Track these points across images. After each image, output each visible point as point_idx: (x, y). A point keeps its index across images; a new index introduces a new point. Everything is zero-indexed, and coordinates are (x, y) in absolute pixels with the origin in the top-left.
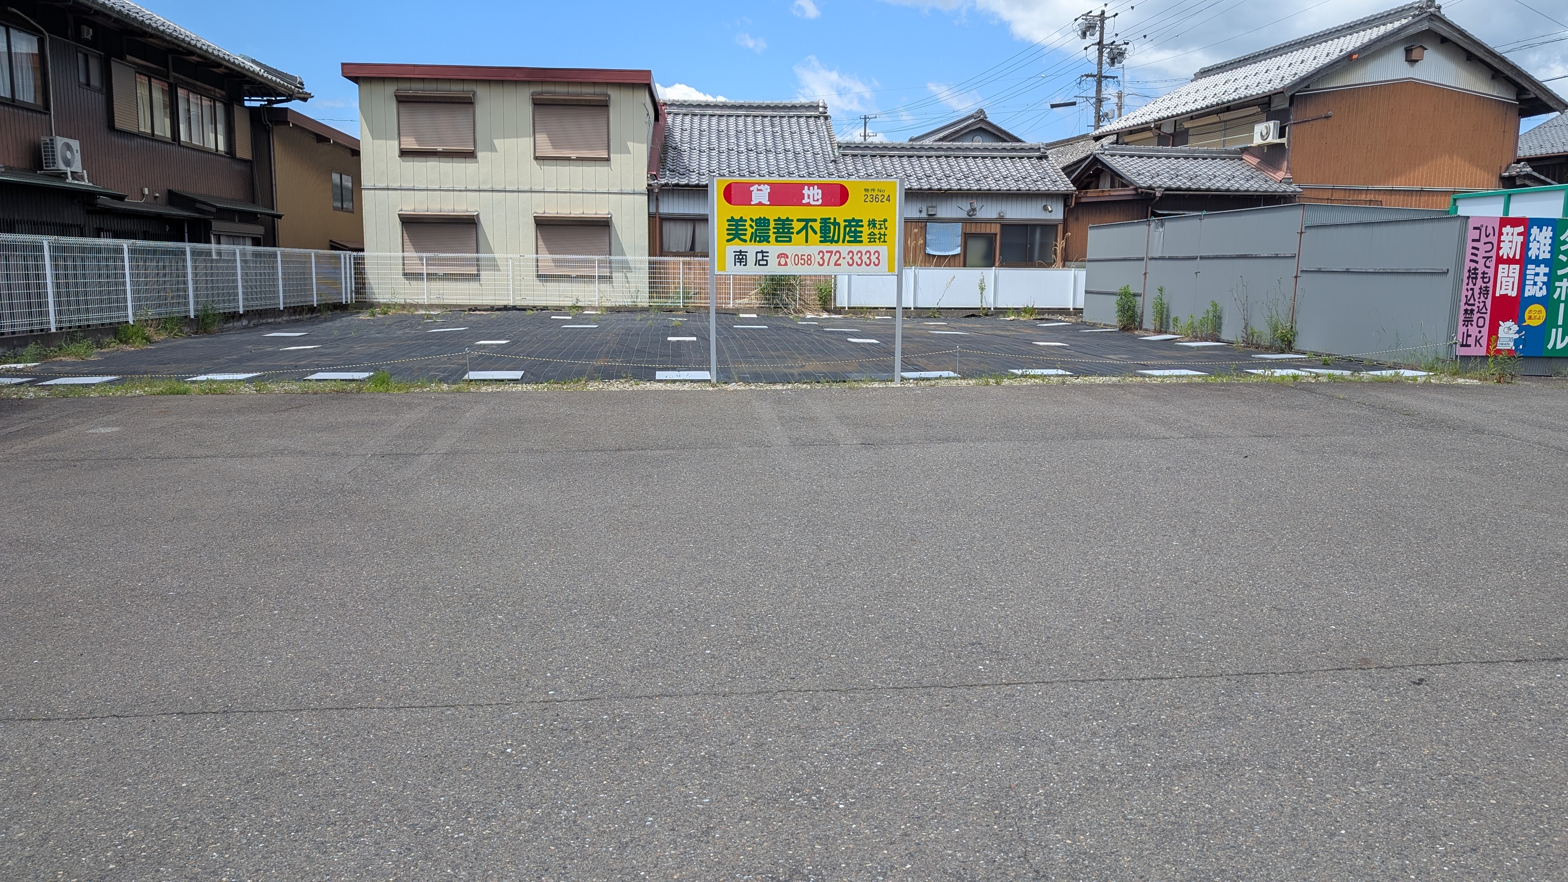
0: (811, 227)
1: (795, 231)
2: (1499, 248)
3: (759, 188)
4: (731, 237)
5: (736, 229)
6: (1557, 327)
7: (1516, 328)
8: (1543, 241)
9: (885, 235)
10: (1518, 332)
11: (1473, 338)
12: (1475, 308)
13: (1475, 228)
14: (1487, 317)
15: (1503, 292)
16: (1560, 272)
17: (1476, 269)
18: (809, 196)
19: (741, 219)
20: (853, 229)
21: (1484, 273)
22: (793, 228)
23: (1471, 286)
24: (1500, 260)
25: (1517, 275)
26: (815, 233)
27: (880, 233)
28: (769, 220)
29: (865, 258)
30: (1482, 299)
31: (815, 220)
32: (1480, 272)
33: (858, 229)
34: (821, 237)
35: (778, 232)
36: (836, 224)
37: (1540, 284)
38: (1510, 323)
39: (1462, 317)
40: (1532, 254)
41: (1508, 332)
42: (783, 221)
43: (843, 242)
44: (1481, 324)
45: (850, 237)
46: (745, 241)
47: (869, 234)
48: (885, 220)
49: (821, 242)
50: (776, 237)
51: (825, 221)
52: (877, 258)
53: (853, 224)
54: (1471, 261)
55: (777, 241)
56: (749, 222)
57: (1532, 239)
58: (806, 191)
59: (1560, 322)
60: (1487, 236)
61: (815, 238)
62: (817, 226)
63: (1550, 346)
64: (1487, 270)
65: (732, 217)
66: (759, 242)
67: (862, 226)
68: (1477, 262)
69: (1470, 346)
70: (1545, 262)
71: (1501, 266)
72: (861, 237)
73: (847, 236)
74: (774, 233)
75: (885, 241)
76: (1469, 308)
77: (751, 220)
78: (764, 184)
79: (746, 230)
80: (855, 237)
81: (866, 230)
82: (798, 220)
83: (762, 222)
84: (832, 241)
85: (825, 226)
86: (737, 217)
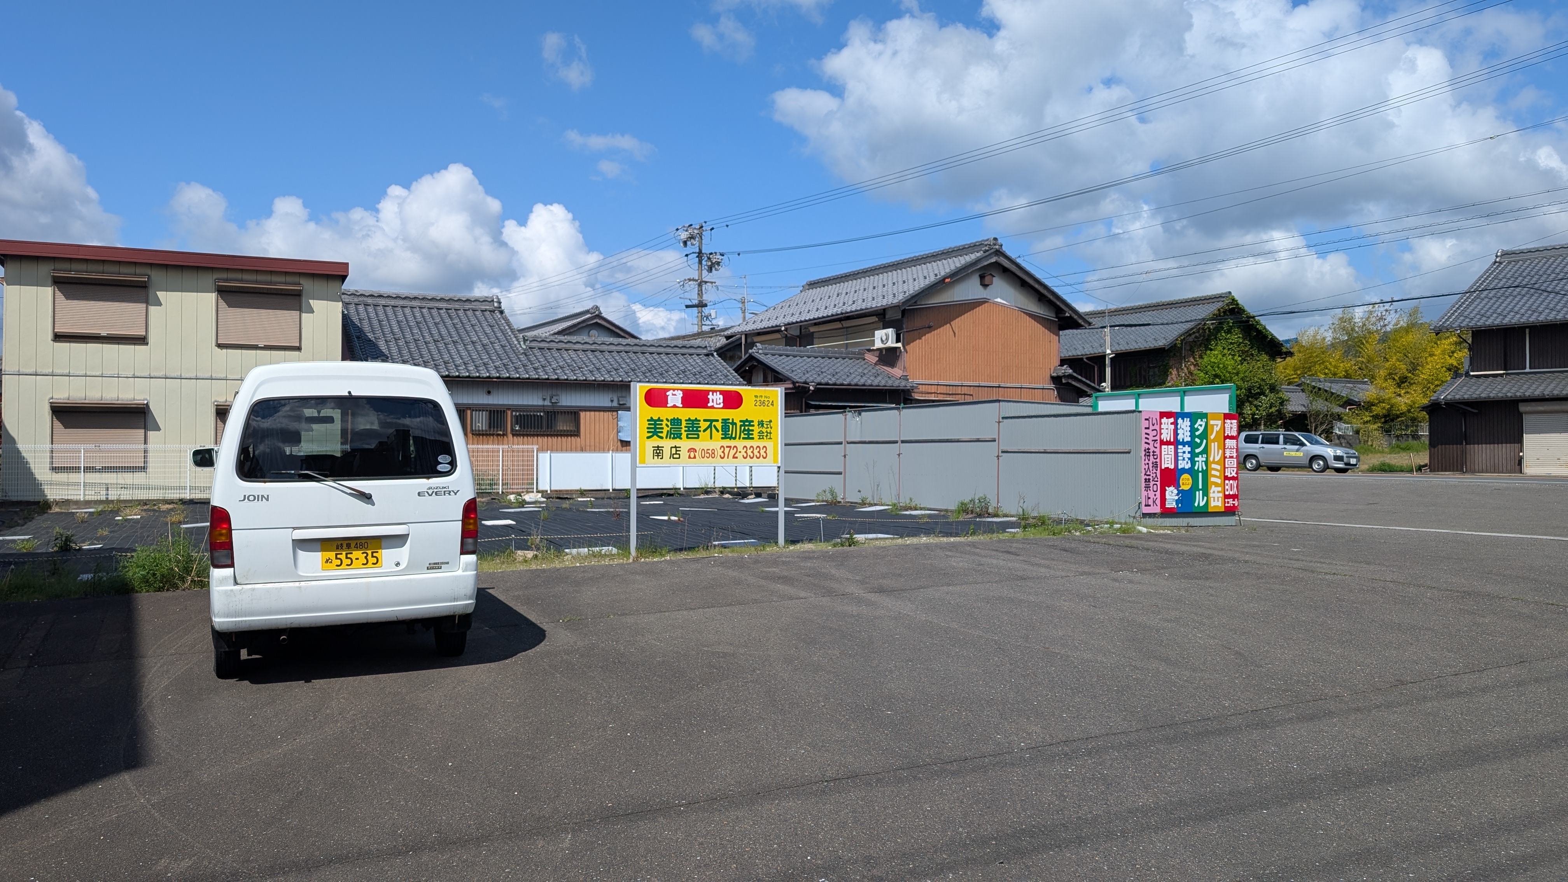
0: (714, 426)
1: (702, 429)
2: (1161, 434)
3: (674, 393)
4: (651, 434)
5: (654, 428)
6: (1199, 490)
7: (1176, 492)
8: (1186, 429)
9: (770, 433)
10: (1178, 495)
11: (1151, 499)
12: (1150, 477)
13: (1146, 419)
14: (1158, 483)
15: (1166, 466)
16: (1197, 451)
17: (1149, 449)
18: (713, 400)
19: (659, 420)
20: (746, 428)
21: (1154, 452)
22: (700, 427)
23: (1147, 461)
24: (1163, 443)
25: (1173, 453)
26: (718, 431)
27: (767, 432)
28: (681, 420)
29: (756, 452)
30: (1155, 471)
31: (717, 421)
32: (1151, 451)
33: (751, 428)
34: (722, 434)
35: (689, 430)
36: (734, 424)
37: (1187, 459)
38: (1172, 488)
39: (1143, 485)
40: (1180, 437)
41: (1171, 494)
42: (693, 421)
43: (739, 438)
44: (1155, 490)
45: (745, 434)
46: (662, 438)
47: (759, 433)
48: (770, 421)
49: (722, 438)
50: (687, 435)
51: (725, 421)
52: (765, 452)
53: (747, 424)
54: (1146, 443)
55: (688, 438)
56: (665, 422)
57: (1179, 427)
58: (710, 396)
59: (1200, 487)
60: (1153, 425)
61: (718, 435)
62: (719, 425)
63: (1196, 504)
64: (1155, 450)
65: (651, 418)
66: (673, 438)
67: (753, 426)
68: (1149, 444)
69: (1150, 506)
70: (1188, 443)
71: (1163, 447)
72: (752, 434)
73: (742, 434)
74: (685, 431)
75: (770, 438)
76: (1148, 477)
77: (667, 420)
78: (678, 390)
79: (663, 428)
80: (748, 434)
81: (756, 429)
82: (705, 420)
83: (676, 422)
84: (731, 438)
85: (726, 426)
86: (655, 418)
